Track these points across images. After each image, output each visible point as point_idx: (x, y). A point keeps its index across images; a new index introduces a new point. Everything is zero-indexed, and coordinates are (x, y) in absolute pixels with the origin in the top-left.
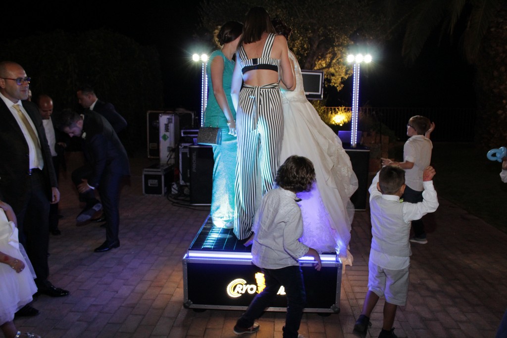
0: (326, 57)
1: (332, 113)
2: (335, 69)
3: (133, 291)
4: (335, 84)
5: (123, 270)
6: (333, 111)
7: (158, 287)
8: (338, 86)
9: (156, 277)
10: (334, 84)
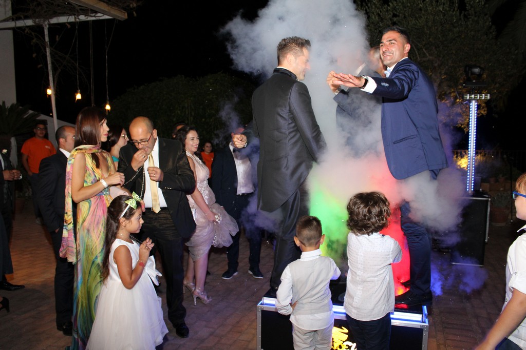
0: (450, 96)
1: (457, 157)
2: (462, 109)
3: (212, 334)
4: (462, 125)
5: (208, 311)
6: (459, 155)
7: (239, 332)
8: (465, 128)
9: (238, 322)
10: (460, 125)
